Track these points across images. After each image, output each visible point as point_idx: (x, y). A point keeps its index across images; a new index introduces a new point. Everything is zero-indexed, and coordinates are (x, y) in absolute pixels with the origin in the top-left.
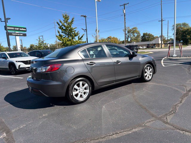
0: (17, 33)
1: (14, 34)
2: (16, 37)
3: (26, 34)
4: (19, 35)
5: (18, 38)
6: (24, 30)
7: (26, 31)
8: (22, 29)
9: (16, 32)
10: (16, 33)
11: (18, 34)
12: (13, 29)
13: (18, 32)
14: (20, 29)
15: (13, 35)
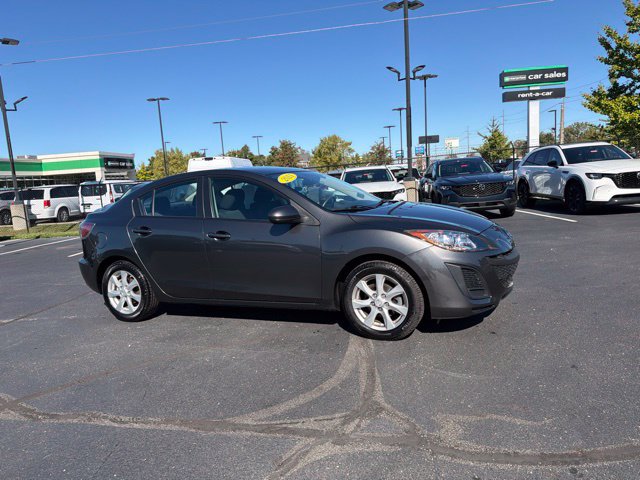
0: (534, 92)
1: (523, 95)
2: (531, 102)
3: (564, 89)
4: (540, 97)
5: (535, 106)
6: (559, 75)
7: (566, 79)
8: (552, 75)
9: (531, 89)
10: (529, 92)
11: (537, 94)
12: (524, 78)
13: (538, 88)
14: (546, 76)
15: (521, 99)
